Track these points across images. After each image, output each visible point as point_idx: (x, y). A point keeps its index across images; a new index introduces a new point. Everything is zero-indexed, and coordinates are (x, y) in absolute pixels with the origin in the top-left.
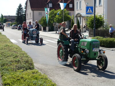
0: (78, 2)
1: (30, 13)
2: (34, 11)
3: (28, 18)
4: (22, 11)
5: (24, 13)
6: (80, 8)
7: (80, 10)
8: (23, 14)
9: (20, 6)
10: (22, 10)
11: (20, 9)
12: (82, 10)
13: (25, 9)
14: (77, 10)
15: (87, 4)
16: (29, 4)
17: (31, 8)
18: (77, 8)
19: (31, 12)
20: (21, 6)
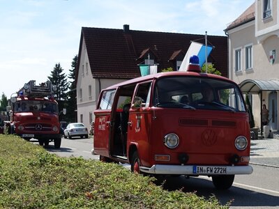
0: (240, 50)
1: (90, 87)
2: (101, 80)
3: (81, 100)
4: (62, 85)
5: (69, 90)
6: (247, 67)
7: (247, 73)
8: (66, 92)
9: (58, 69)
10: (63, 83)
11: (57, 79)
12: (254, 74)
13: (72, 80)
14: (237, 75)
15: (271, 53)
16: (85, 59)
17: (93, 71)
18: (237, 69)
19: (93, 82)
20: (61, 71)
